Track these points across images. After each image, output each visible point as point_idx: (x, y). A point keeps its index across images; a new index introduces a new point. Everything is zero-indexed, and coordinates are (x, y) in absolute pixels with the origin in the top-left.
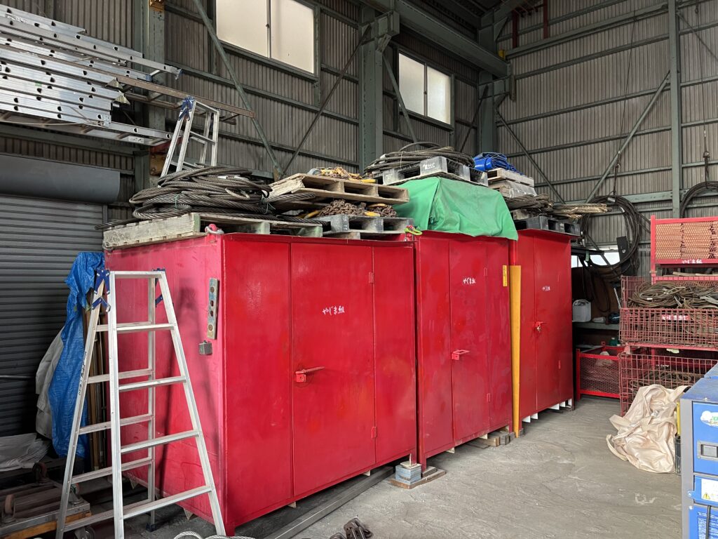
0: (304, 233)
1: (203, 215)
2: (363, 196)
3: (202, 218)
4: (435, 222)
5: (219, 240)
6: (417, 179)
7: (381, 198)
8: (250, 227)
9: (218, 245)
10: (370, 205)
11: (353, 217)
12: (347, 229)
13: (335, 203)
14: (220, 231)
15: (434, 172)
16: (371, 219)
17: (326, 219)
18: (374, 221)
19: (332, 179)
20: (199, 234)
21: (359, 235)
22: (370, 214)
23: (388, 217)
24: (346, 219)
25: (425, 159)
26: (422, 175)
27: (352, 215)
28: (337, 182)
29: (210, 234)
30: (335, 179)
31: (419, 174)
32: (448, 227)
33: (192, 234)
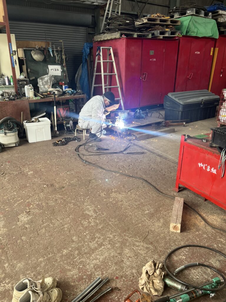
0: (146, 36)
1: (121, 32)
2: (165, 23)
3: (121, 33)
4: (188, 32)
5: (125, 39)
6: (185, 16)
7: (171, 24)
8: (132, 35)
9: (125, 40)
10: (167, 26)
11: (161, 31)
12: (159, 35)
13: (156, 26)
14: (125, 37)
15: (190, 14)
16: (167, 31)
17: (153, 32)
18: (167, 32)
19: (156, 18)
20: (120, 37)
21: (162, 37)
22: (167, 30)
23: (172, 31)
24: (159, 32)
25: (188, 9)
26: (186, 15)
27: (161, 30)
28: (158, 19)
29: (123, 37)
30: (157, 18)
31: (186, 14)
32: (192, 34)
33: (118, 37)
